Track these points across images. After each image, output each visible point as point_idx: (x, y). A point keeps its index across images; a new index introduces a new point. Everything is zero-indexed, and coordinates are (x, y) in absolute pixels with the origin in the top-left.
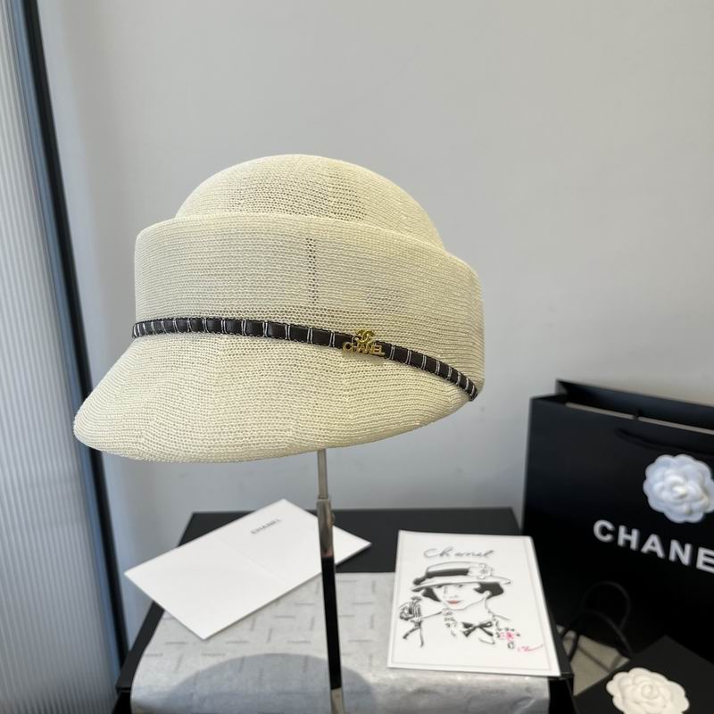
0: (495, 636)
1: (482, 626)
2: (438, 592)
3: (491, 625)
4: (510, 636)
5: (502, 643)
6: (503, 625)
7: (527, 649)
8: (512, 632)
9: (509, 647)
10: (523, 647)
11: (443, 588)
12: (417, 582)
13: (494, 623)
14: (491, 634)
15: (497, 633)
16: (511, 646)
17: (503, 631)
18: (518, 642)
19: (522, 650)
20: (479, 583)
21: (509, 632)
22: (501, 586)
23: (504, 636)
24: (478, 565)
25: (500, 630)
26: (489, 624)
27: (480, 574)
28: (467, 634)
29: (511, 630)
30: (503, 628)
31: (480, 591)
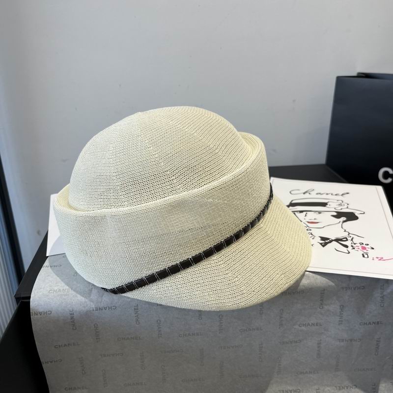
0: (350, 248)
1: (337, 240)
2: (300, 215)
3: (347, 240)
4: (364, 248)
5: (357, 254)
6: (357, 240)
7: (381, 259)
8: (366, 246)
9: (364, 256)
10: (377, 258)
11: (305, 213)
13: (349, 239)
14: (346, 246)
15: (352, 246)
16: (366, 256)
17: (359, 245)
19: (377, 260)
20: (336, 212)
21: (364, 245)
22: (356, 214)
23: (359, 249)
24: (336, 201)
25: (355, 244)
26: (345, 239)
27: (337, 206)
28: (324, 245)
29: (366, 245)
30: (358, 243)
31: (337, 217)
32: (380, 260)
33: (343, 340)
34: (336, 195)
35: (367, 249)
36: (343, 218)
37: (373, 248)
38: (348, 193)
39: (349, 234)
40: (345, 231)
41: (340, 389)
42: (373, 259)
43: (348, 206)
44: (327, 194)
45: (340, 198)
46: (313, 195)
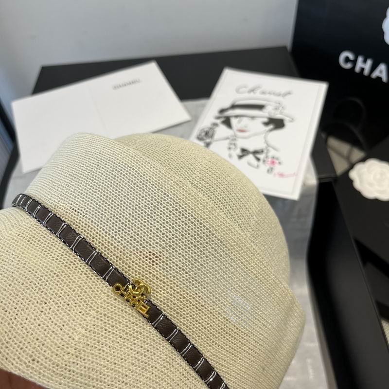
1: (255, 153)
2: (234, 121)
3: (262, 153)
6: (272, 153)
7: (281, 175)
12: (222, 111)
13: (265, 151)
14: (258, 159)
15: (264, 159)
16: (270, 171)
19: (278, 175)
20: (269, 118)
22: (285, 122)
23: (268, 163)
24: (274, 104)
25: (267, 157)
28: (240, 157)
30: (271, 156)
31: (266, 124)
35: (275, 164)
39: (268, 145)
40: (265, 142)
43: (282, 110)
45: (280, 99)
46: (257, 94)
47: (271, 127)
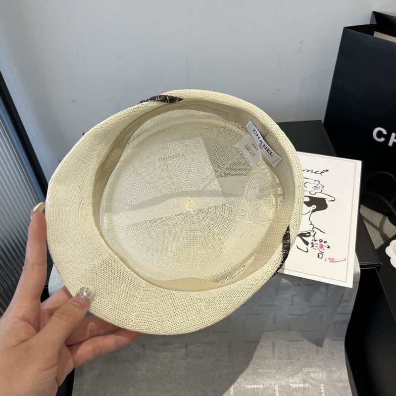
0: (310, 245)
1: (302, 235)
3: (310, 236)
4: (322, 246)
6: (319, 236)
8: (324, 244)
9: (318, 257)
10: (329, 259)
13: (312, 234)
14: (307, 243)
15: (312, 243)
16: (320, 255)
17: (318, 242)
18: (327, 253)
19: (328, 261)
20: (309, 197)
21: (323, 243)
22: (327, 202)
23: (317, 247)
24: (313, 182)
25: (315, 241)
26: (308, 234)
27: (312, 189)
29: (324, 242)
30: (318, 239)
31: (308, 204)
32: (330, 262)
33: (293, 315)
34: (315, 173)
35: (324, 248)
36: (313, 206)
37: (329, 247)
38: (327, 171)
39: (314, 227)
40: (311, 224)
41: (290, 341)
42: (325, 261)
43: (323, 189)
44: (308, 171)
45: (318, 177)
47: (314, 207)
